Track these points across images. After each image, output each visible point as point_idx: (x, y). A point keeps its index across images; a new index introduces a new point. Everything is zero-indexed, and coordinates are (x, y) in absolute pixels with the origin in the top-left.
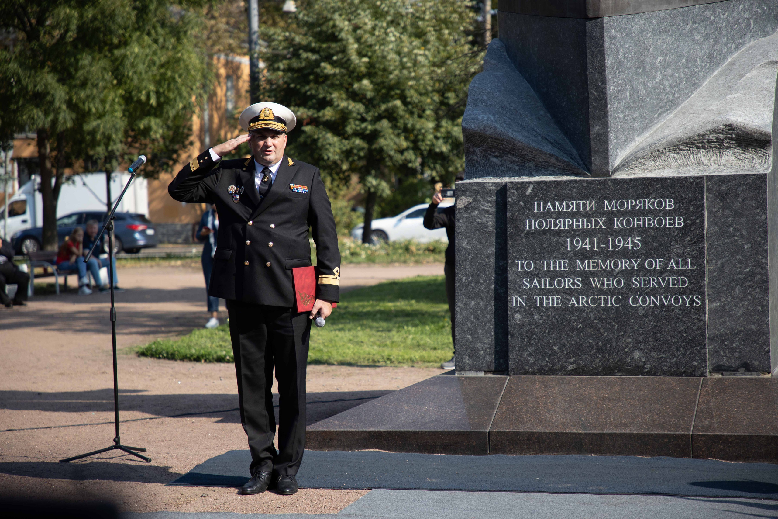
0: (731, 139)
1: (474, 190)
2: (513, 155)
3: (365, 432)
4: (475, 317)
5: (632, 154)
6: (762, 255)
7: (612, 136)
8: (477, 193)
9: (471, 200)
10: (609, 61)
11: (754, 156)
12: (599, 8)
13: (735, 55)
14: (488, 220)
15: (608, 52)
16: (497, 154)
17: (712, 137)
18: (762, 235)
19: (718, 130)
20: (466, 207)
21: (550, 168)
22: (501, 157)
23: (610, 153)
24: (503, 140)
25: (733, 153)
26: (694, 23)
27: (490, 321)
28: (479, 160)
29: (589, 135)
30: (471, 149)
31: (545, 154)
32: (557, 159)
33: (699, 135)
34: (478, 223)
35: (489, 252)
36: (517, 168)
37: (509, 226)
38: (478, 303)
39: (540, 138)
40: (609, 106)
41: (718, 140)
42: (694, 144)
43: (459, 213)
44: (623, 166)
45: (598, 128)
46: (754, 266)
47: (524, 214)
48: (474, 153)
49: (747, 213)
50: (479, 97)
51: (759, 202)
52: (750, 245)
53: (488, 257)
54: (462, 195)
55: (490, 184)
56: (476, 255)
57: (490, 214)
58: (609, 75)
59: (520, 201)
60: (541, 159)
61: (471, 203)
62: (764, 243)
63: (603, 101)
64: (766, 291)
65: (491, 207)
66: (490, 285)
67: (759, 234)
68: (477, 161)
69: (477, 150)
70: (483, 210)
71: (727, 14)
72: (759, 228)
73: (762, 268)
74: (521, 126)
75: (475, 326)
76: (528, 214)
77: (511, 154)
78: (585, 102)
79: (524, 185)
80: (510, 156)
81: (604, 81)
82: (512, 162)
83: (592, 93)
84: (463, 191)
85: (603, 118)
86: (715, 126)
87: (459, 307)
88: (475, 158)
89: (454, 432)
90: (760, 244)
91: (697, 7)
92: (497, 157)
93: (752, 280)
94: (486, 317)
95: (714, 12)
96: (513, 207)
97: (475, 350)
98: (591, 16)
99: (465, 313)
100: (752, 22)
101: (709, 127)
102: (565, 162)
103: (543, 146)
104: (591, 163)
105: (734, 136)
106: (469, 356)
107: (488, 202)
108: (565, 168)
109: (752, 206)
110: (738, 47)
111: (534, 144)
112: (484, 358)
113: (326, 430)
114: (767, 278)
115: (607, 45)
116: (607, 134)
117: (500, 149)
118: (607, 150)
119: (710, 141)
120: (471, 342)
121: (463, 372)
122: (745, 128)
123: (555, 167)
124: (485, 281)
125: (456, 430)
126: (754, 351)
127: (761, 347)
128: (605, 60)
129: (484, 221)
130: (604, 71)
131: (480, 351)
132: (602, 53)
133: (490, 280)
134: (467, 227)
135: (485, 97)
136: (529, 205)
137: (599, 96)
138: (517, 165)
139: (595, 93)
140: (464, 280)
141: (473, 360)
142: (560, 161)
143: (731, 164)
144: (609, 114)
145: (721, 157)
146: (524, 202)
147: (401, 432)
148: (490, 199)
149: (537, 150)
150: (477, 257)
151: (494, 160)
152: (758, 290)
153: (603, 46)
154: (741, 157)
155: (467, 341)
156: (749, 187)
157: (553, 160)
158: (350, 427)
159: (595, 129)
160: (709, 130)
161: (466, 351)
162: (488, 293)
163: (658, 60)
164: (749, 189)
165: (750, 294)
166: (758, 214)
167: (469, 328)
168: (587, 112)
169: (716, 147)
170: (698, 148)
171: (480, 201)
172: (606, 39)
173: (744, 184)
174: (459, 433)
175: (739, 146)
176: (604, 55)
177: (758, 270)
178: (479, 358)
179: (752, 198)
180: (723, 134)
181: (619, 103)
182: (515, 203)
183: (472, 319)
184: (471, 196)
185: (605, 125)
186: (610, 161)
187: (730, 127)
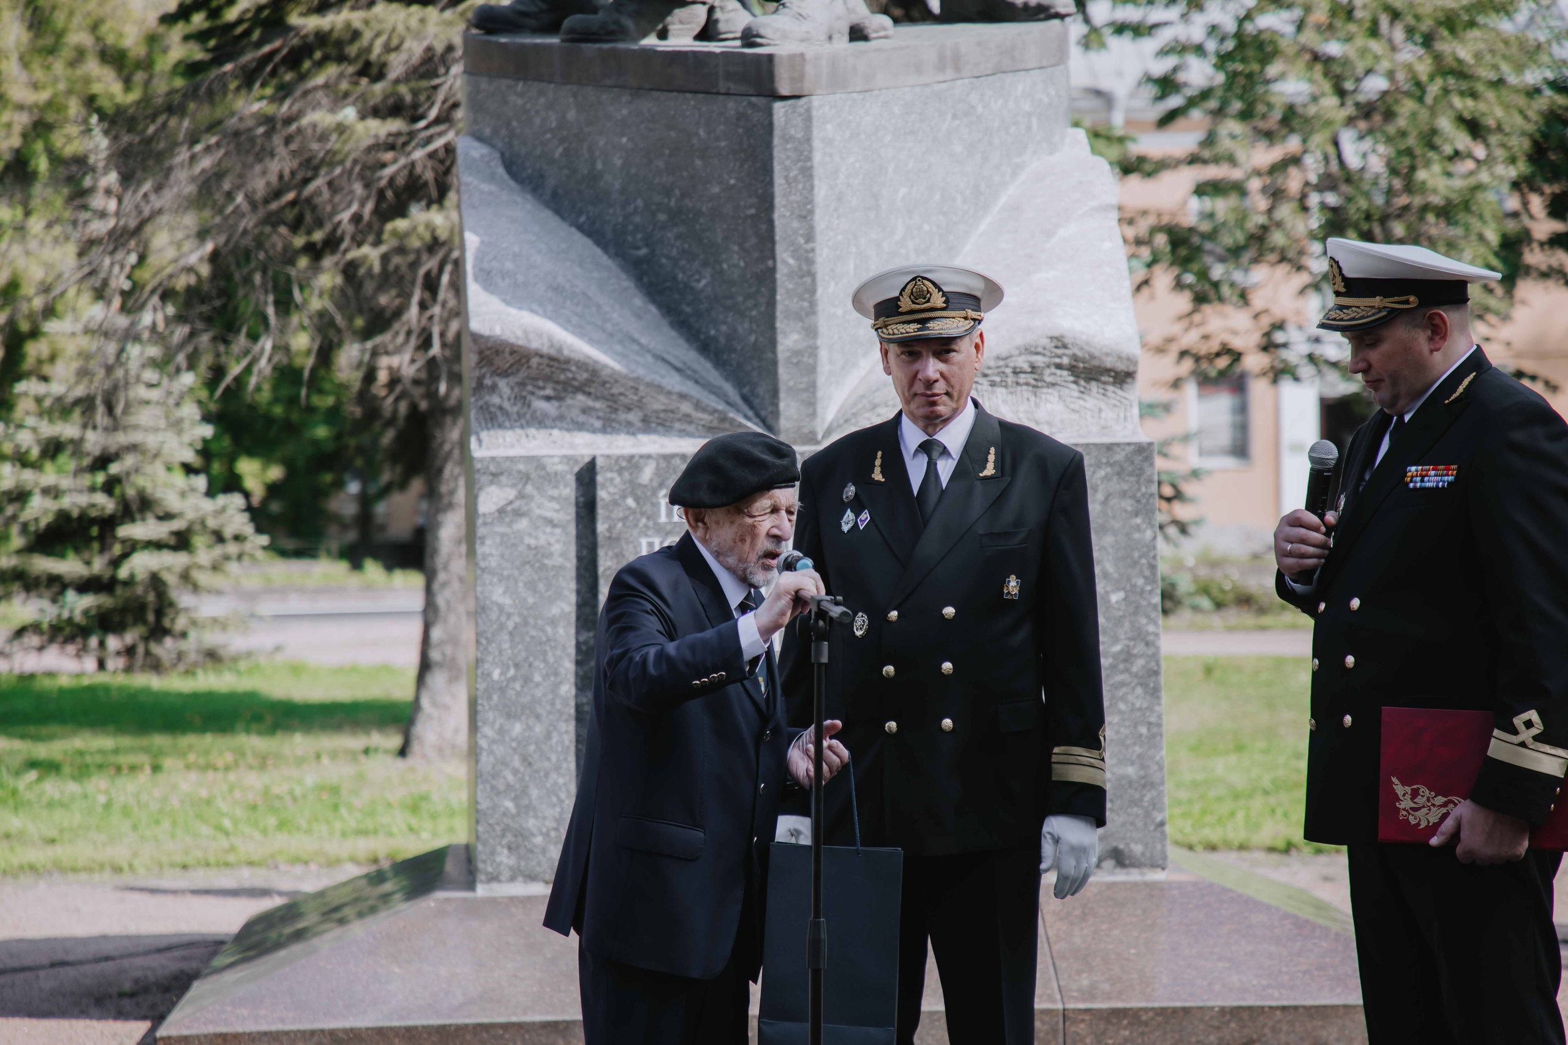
0: (1059, 366)
1: (519, 472)
2: (589, 394)
3: (322, 1031)
4: (526, 760)
5: (863, 396)
6: (1147, 616)
7: (823, 354)
8: (526, 478)
9: (511, 494)
10: (821, 192)
11: (1103, 406)
12: (802, 77)
13: (1012, 190)
14: (552, 540)
15: (818, 172)
16: (548, 392)
17: (1022, 362)
18: (1147, 573)
19: (1036, 347)
20: (501, 511)
21: (677, 425)
22: (559, 398)
23: (820, 394)
24: (568, 361)
25: (1060, 397)
26: (955, 117)
27: (557, 768)
28: (506, 405)
29: (774, 353)
30: (488, 382)
31: (669, 393)
32: (698, 405)
33: (998, 358)
34: (529, 547)
35: (555, 611)
36: (598, 424)
37: (601, 553)
38: (530, 728)
39: (649, 358)
40: (820, 291)
41: (1034, 369)
42: (985, 375)
43: (485, 524)
44: (846, 421)
45: (795, 337)
46: (1130, 639)
47: (636, 526)
48: (494, 388)
49: (1116, 525)
50: (495, 264)
51: (1138, 501)
52: (1121, 595)
53: (553, 622)
54: (492, 483)
55: (556, 460)
56: (525, 619)
57: (555, 526)
58: (821, 221)
59: (624, 497)
60: (658, 403)
61: (511, 502)
62: (1151, 592)
63: (808, 280)
64: (1154, 693)
65: (557, 511)
66: (556, 686)
67: (1141, 572)
68: (501, 408)
69: (503, 384)
70: (540, 517)
71: (1000, 102)
72: (1141, 557)
73: (1147, 644)
74: (604, 330)
75: (522, 780)
76: (646, 526)
77: (585, 393)
78: (766, 278)
79: (633, 463)
80: (581, 397)
81: (810, 237)
82: (585, 411)
83: (784, 262)
84: (494, 475)
85: (807, 315)
86: (1030, 339)
87: (485, 737)
88: (495, 400)
89: (534, 1023)
90: (1142, 592)
91: (959, 82)
92: (548, 398)
93: (1127, 670)
94: (548, 759)
95: (982, 95)
96: (611, 511)
97: (523, 835)
98: (784, 91)
99: (499, 750)
100: (1034, 120)
101: (1020, 340)
102: (715, 411)
103: (663, 377)
104: (776, 414)
105: (1065, 361)
106: (510, 848)
107: (552, 498)
108: (715, 424)
109: (1126, 511)
110: (1014, 174)
111: (641, 372)
112: (544, 851)
113: (224, 1030)
114: (1158, 664)
115: (817, 157)
116: (813, 351)
117: (557, 382)
118: (812, 387)
119: (1016, 372)
120: (513, 817)
121: (494, 886)
122: (1088, 343)
123: (690, 423)
124: (546, 677)
125: (538, 1018)
126: (1132, 823)
127: (1147, 814)
128: (812, 187)
129: (542, 541)
130: (811, 212)
131: (533, 835)
132: (807, 172)
133: (556, 674)
134: (502, 556)
135: (509, 265)
136: (647, 508)
137: (800, 269)
138: (598, 418)
139: (791, 261)
140: (496, 674)
141: (520, 858)
142: (704, 410)
143: (1062, 421)
144: (820, 308)
145: (1037, 405)
146: (637, 499)
147: (408, 1029)
148: (555, 493)
149: (649, 385)
150: (526, 623)
151: (540, 405)
152: (1139, 690)
153: (809, 158)
154: (1076, 407)
155: (504, 814)
156: (1117, 469)
157: (686, 408)
158: (282, 1020)
159: (788, 340)
160: (1018, 348)
161: (503, 836)
162: (553, 704)
163: (901, 194)
164: (1118, 474)
165: (1123, 699)
166: (1138, 528)
167: (509, 787)
168: (772, 303)
169: (1027, 384)
170: (993, 384)
171: (531, 498)
172: (817, 143)
173: (1108, 464)
174: (546, 1025)
175: (1075, 382)
176: (811, 177)
177: (1139, 649)
178: (531, 851)
179: (1124, 494)
180: (1044, 355)
181: (836, 284)
182: (615, 503)
183: (517, 762)
184: (513, 486)
185: (811, 332)
186: (819, 410)
187: (1060, 342)
